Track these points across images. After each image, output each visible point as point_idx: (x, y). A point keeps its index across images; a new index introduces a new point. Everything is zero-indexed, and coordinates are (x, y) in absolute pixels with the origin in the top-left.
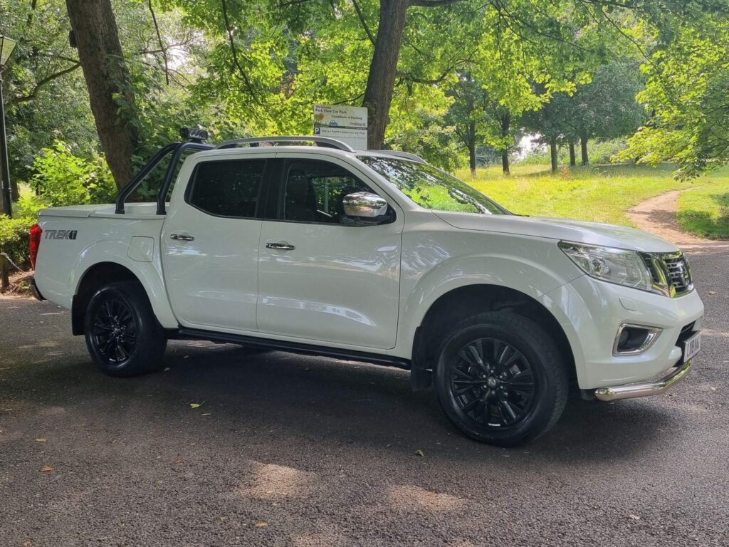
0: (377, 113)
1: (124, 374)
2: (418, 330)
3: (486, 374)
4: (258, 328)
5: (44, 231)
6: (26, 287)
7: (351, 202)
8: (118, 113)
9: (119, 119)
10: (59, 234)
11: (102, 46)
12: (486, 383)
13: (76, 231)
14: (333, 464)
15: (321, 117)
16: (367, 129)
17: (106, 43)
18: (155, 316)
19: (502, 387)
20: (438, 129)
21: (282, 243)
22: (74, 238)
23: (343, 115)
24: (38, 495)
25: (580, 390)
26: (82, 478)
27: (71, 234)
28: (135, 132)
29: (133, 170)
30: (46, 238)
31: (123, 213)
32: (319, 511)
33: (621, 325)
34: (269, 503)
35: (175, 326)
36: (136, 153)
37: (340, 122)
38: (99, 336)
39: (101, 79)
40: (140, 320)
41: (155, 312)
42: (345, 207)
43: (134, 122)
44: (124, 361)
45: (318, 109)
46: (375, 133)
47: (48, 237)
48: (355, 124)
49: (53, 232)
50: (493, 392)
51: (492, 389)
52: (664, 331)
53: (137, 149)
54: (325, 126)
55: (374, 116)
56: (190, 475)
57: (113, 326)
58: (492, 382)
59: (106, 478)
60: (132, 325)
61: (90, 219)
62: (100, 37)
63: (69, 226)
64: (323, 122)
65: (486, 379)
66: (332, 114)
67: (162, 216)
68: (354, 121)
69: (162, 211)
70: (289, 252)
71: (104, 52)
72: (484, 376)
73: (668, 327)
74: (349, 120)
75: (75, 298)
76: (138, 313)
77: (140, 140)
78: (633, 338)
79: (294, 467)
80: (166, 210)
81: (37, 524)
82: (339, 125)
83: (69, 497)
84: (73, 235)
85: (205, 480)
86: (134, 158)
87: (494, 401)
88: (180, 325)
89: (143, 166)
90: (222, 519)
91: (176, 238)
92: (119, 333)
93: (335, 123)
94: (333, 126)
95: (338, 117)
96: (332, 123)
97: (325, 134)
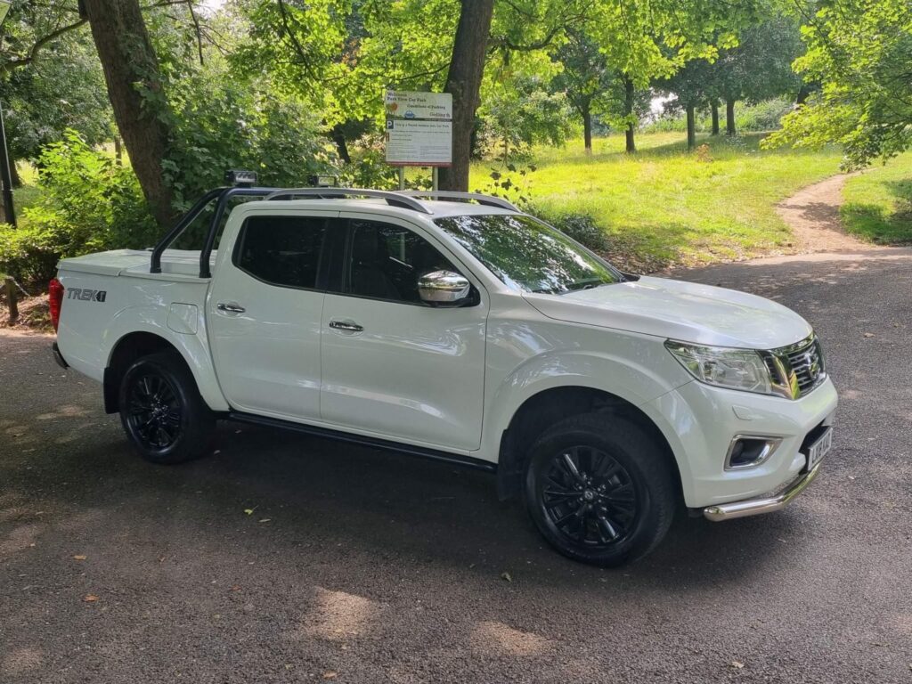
0: (465, 94)
1: (168, 461)
2: (506, 433)
3: (583, 486)
4: (321, 418)
5: (66, 288)
6: (39, 320)
7: (427, 285)
8: (141, 106)
9: (143, 112)
10: (84, 294)
11: (119, 19)
12: (583, 495)
13: (105, 292)
14: (409, 592)
15: (394, 107)
16: (451, 120)
17: (124, 16)
18: (201, 397)
19: (600, 501)
20: (543, 95)
21: (348, 322)
22: (103, 300)
23: (422, 104)
24: (83, 635)
25: (686, 508)
26: (130, 611)
27: (99, 294)
28: (164, 129)
29: (164, 178)
30: (69, 298)
31: (159, 271)
32: (393, 657)
33: (735, 437)
34: (337, 645)
35: (225, 408)
36: (166, 156)
37: (418, 113)
38: (136, 415)
39: (120, 61)
40: (184, 400)
41: (203, 393)
42: (421, 291)
43: (162, 117)
44: (167, 446)
45: (391, 97)
47: (72, 296)
48: (437, 115)
49: (77, 292)
50: (590, 507)
51: (589, 502)
52: (784, 440)
53: (167, 150)
54: (400, 118)
55: (461, 98)
56: (250, 607)
57: (152, 405)
58: (589, 495)
59: (158, 610)
60: (174, 405)
61: (120, 279)
62: (117, 8)
63: (97, 285)
64: (397, 113)
65: (583, 491)
66: (408, 102)
67: (206, 280)
68: (436, 111)
69: (205, 271)
70: (355, 333)
71: (123, 27)
72: (580, 488)
73: (788, 436)
74: (430, 110)
75: (107, 370)
76: (181, 391)
77: (171, 138)
78: (746, 450)
79: (365, 596)
80: (211, 272)
81: (88, 674)
82: (417, 116)
83: (118, 637)
84: (101, 297)
85: (267, 614)
86: (165, 163)
87: (592, 515)
88: (231, 408)
89: (176, 172)
90: (287, 666)
91: (223, 308)
92: (160, 414)
93: (412, 114)
94: (410, 117)
95: (416, 106)
96: (408, 115)
97: (400, 128)
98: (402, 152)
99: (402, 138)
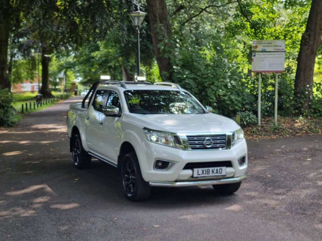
2: (119, 157)
11: (158, 19)
15: (256, 47)
17: (160, 18)
21: (102, 123)
23: (270, 45)
31: (84, 107)
33: (156, 159)
37: (268, 49)
45: (255, 43)
46: (309, 50)
48: (277, 49)
50: (131, 181)
51: (131, 179)
52: (177, 163)
54: (259, 52)
58: (131, 177)
62: (157, 15)
64: (258, 49)
66: (262, 45)
68: (276, 48)
71: (159, 22)
73: (179, 162)
74: (274, 48)
82: (267, 51)
91: (87, 118)
93: (265, 50)
94: (264, 51)
95: (267, 46)
96: (263, 50)
97: (258, 56)
98: (260, 66)
99: (260, 60)
